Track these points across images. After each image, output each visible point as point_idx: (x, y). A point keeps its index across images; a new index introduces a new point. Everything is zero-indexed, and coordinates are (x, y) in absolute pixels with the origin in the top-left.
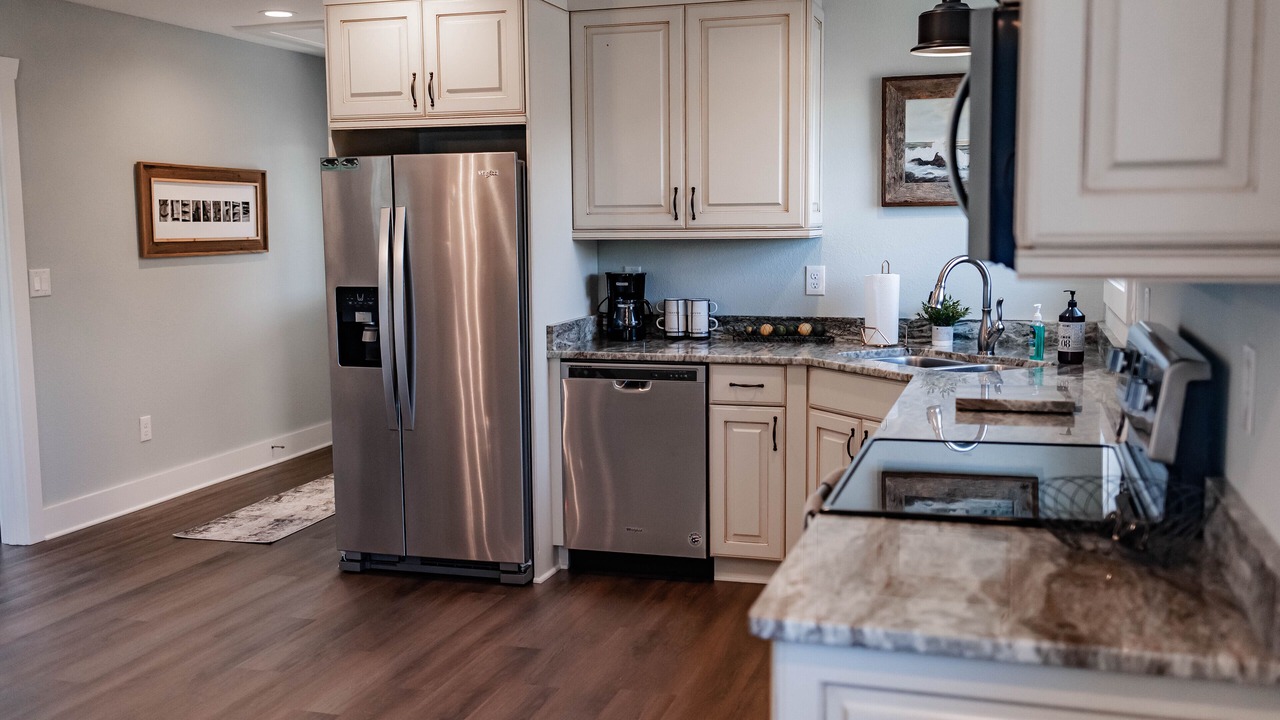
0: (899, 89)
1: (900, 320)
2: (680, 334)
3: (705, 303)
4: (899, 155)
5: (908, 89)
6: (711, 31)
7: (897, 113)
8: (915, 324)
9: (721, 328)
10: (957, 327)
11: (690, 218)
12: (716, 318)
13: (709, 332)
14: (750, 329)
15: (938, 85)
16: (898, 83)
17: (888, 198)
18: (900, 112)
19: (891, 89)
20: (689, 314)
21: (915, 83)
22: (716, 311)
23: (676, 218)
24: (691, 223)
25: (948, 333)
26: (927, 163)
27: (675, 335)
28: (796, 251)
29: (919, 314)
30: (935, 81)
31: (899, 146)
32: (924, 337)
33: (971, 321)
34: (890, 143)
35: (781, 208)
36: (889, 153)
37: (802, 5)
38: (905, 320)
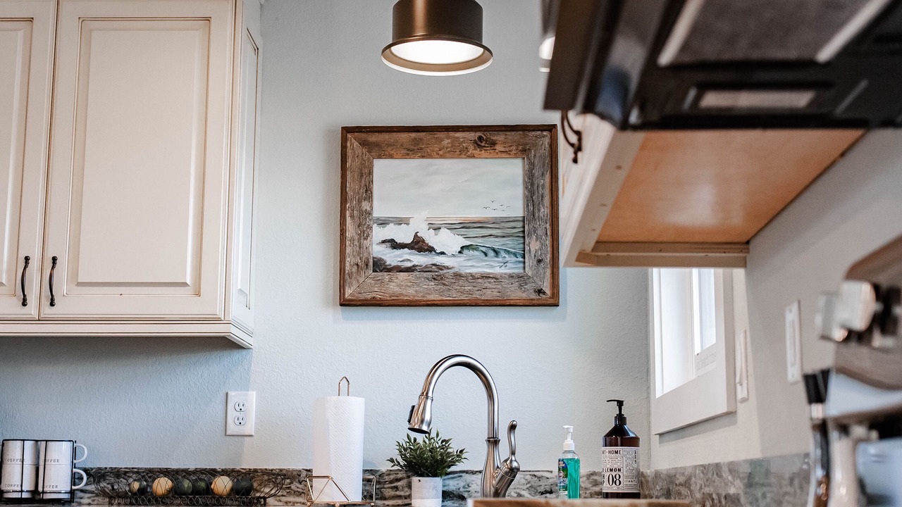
0: (364, 144)
1: (365, 471)
2: (25, 495)
3: (66, 447)
4: (364, 234)
5: (377, 145)
6: (94, 34)
7: (362, 176)
8: (387, 478)
9: (92, 487)
10: (447, 482)
11: (46, 302)
12: (85, 470)
13: (72, 492)
14: (136, 486)
15: (416, 142)
16: (363, 135)
17: (349, 292)
18: (366, 175)
19: (353, 143)
20: (42, 463)
21: (386, 136)
22: (86, 460)
23: (24, 304)
24: (48, 311)
25: (435, 487)
26: (402, 246)
27: (17, 495)
28: (214, 366)
29: (392, 460)
30: (414, 135)
31: (365, 221)
32: (400, 497)
33: (467, 472)
34: (352, 216)
35: (189, 290)
36: (351, 231)
37: (230, 7)
38: (372, 472)
